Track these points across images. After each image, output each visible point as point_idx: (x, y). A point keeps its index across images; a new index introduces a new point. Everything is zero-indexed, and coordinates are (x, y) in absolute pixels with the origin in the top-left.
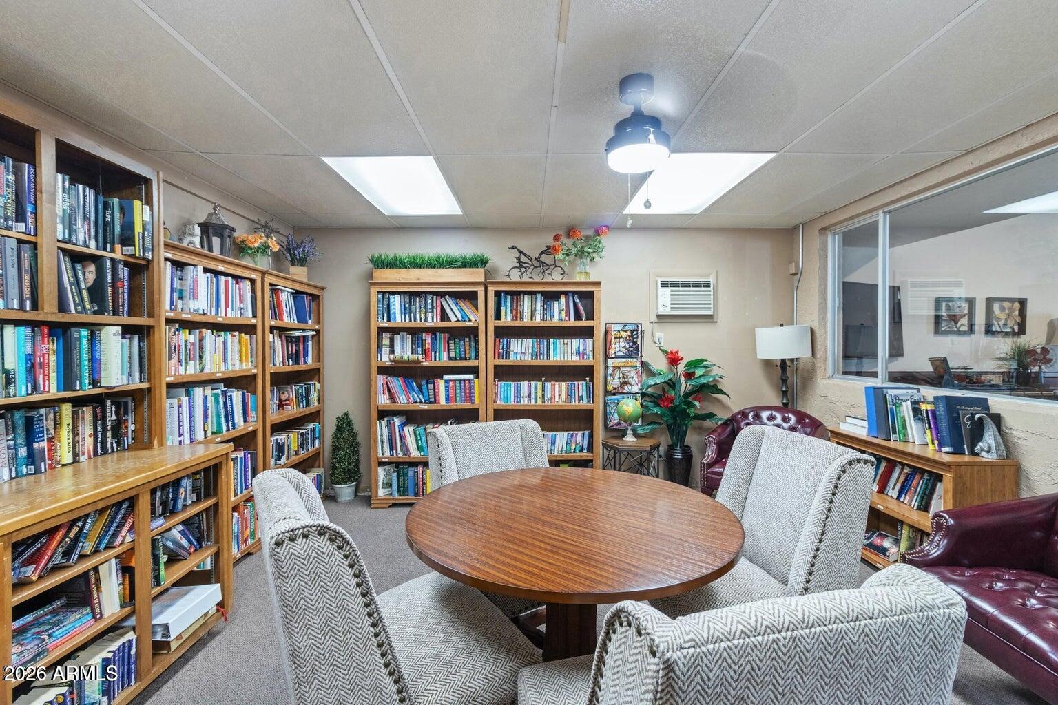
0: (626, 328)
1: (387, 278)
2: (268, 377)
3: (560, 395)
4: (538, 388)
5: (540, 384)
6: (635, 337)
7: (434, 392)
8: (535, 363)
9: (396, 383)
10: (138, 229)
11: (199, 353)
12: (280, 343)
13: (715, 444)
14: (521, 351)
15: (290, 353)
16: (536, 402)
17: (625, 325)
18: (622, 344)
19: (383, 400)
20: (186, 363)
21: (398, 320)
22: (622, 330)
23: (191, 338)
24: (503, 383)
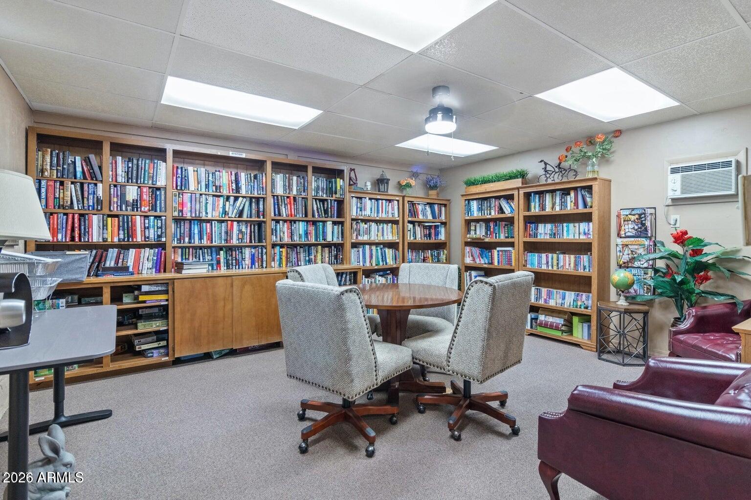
0: (633, 212)
1: (471, 192)
2: (406, 244)
3: (569, 264)
4: (554, 258)
5: (555, 256)
6: (643, 219)
7: (492, 257)
8: (553, 240)
9: (476, 251)
10: (338, 188)
11: (368, 232)
12: (419, 229)
13: (693, 316)
14: (544, 232)
15: (425, 233)
16: (552, 267)
17: (633, 209)
18: (631, 226)
19: (468, 261)
20: (363, 236)
21: (475, 215)
22: (630, 214)
23: (366, 226)
24: (530, 254)
